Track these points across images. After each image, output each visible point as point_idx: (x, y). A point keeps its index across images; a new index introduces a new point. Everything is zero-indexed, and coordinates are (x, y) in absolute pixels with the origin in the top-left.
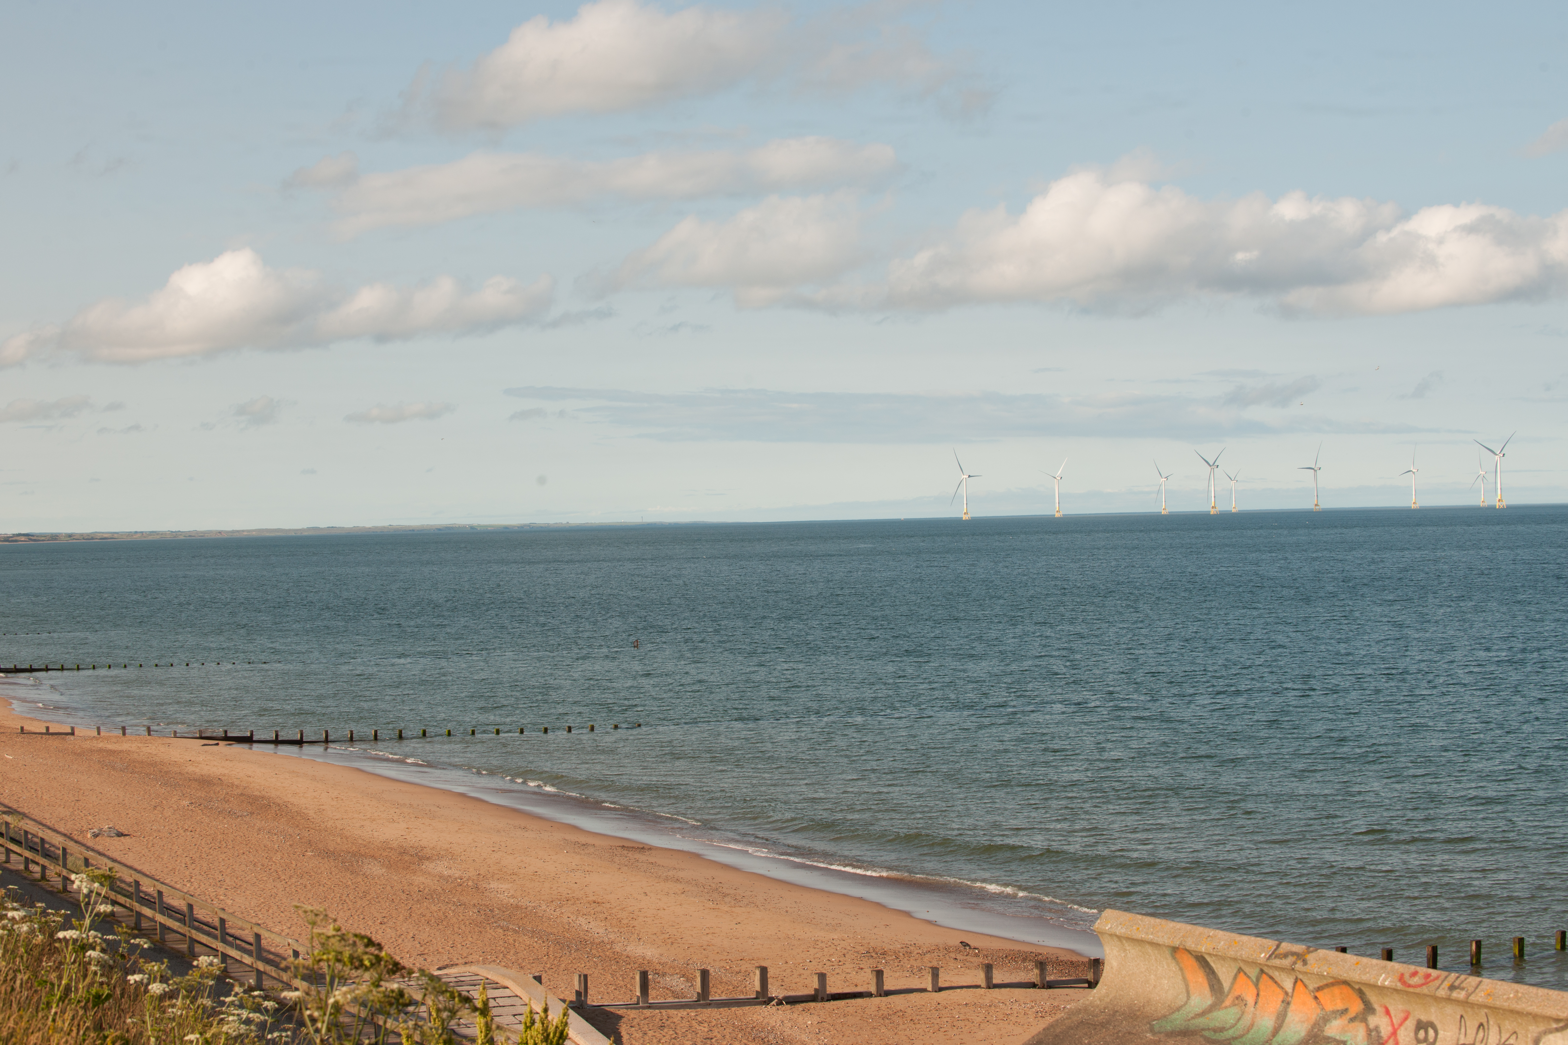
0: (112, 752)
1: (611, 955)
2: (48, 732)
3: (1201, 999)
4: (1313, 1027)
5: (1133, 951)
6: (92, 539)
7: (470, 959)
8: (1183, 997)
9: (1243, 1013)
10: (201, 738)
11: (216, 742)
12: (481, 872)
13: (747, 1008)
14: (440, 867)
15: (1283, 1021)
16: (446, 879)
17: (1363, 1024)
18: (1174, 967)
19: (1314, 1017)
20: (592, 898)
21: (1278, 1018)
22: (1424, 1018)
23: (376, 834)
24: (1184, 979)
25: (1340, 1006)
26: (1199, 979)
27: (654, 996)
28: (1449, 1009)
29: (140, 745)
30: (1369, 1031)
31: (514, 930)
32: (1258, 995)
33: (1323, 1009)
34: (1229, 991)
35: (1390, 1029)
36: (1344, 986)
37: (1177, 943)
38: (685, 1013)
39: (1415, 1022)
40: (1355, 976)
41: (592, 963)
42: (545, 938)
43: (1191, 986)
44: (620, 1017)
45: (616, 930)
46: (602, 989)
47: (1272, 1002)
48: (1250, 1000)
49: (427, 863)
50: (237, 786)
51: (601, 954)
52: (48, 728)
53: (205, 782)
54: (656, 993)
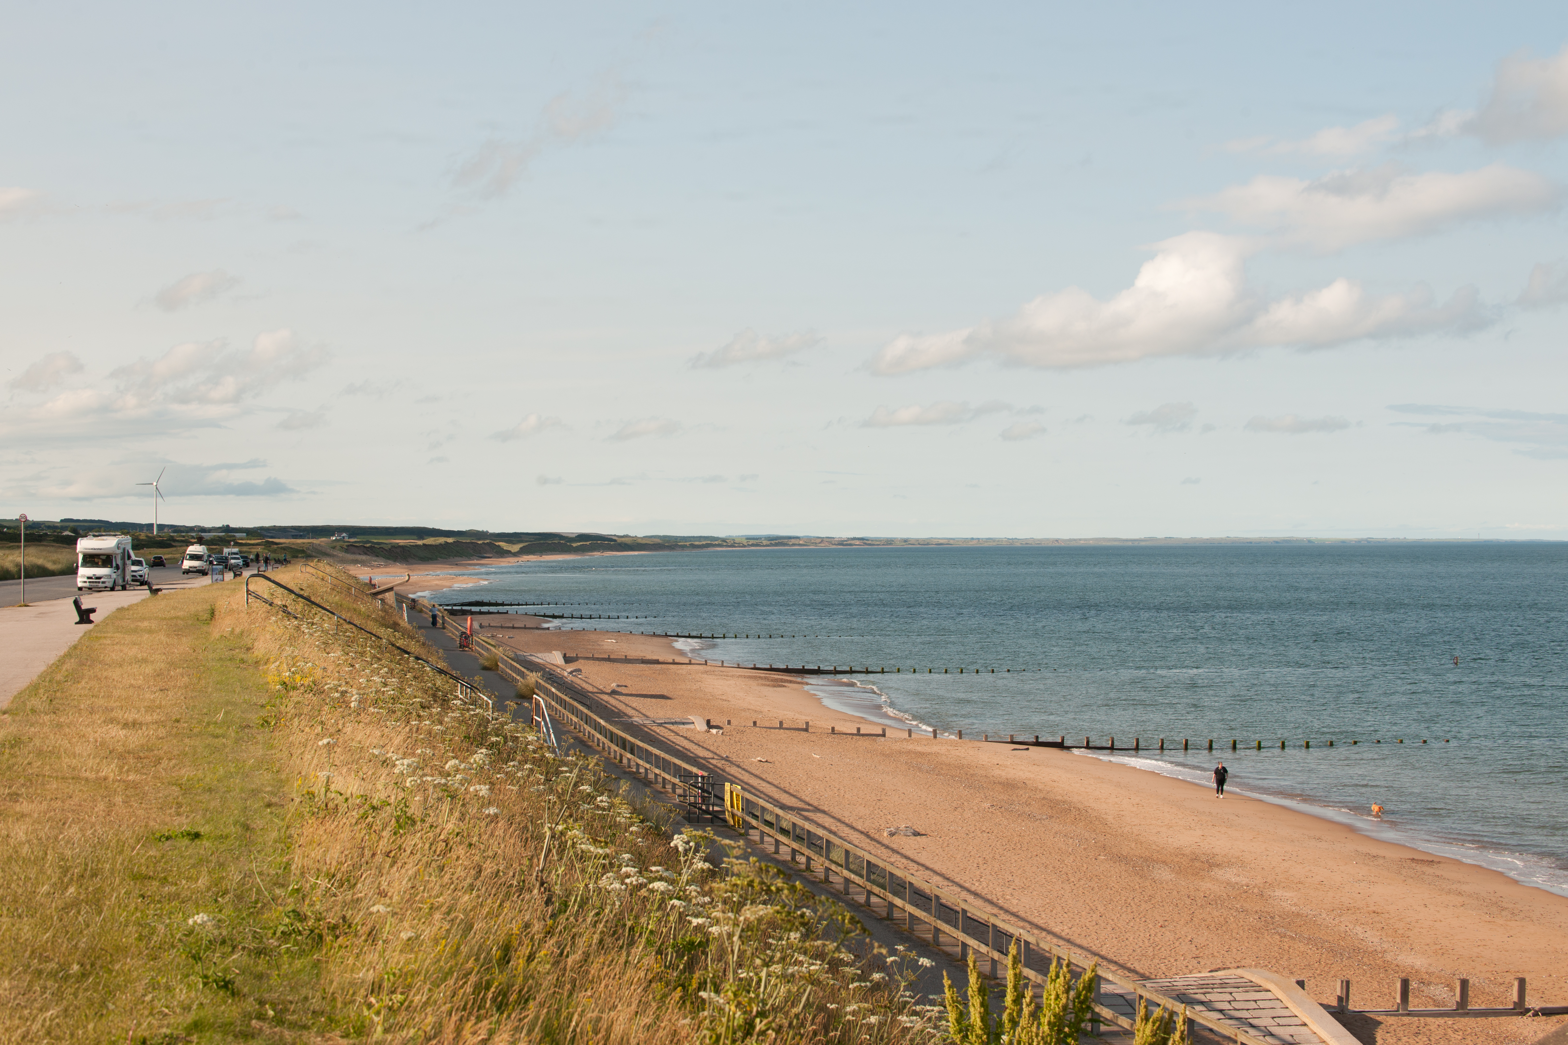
0: (922, 754)
1: (1382, 963)
2: (858, 733)
6: (928, 544)
7: (1243, 964)
10: (1013, 742)
11: (1026, 747)
12: (1269, 880)
13: (1504, 1018)
14: (1229, 875)
16: (1233, 885)
20: (1372, 908)
23: (1170, 840)
27: (1414, 1004)
29: (949, 748)
31: (1291, 937)
38: (1443, 1022)
41: (1361, 971)
42: (1319, 945)
44: (1380, 1023)
45: (1390, 940)
46: (1366, 996)
49: (1216, 870)
50: (1040, 790)
51: (1372, 962)
52: (859, 729)
53: (1009, 785)
54: (1416, 1001)
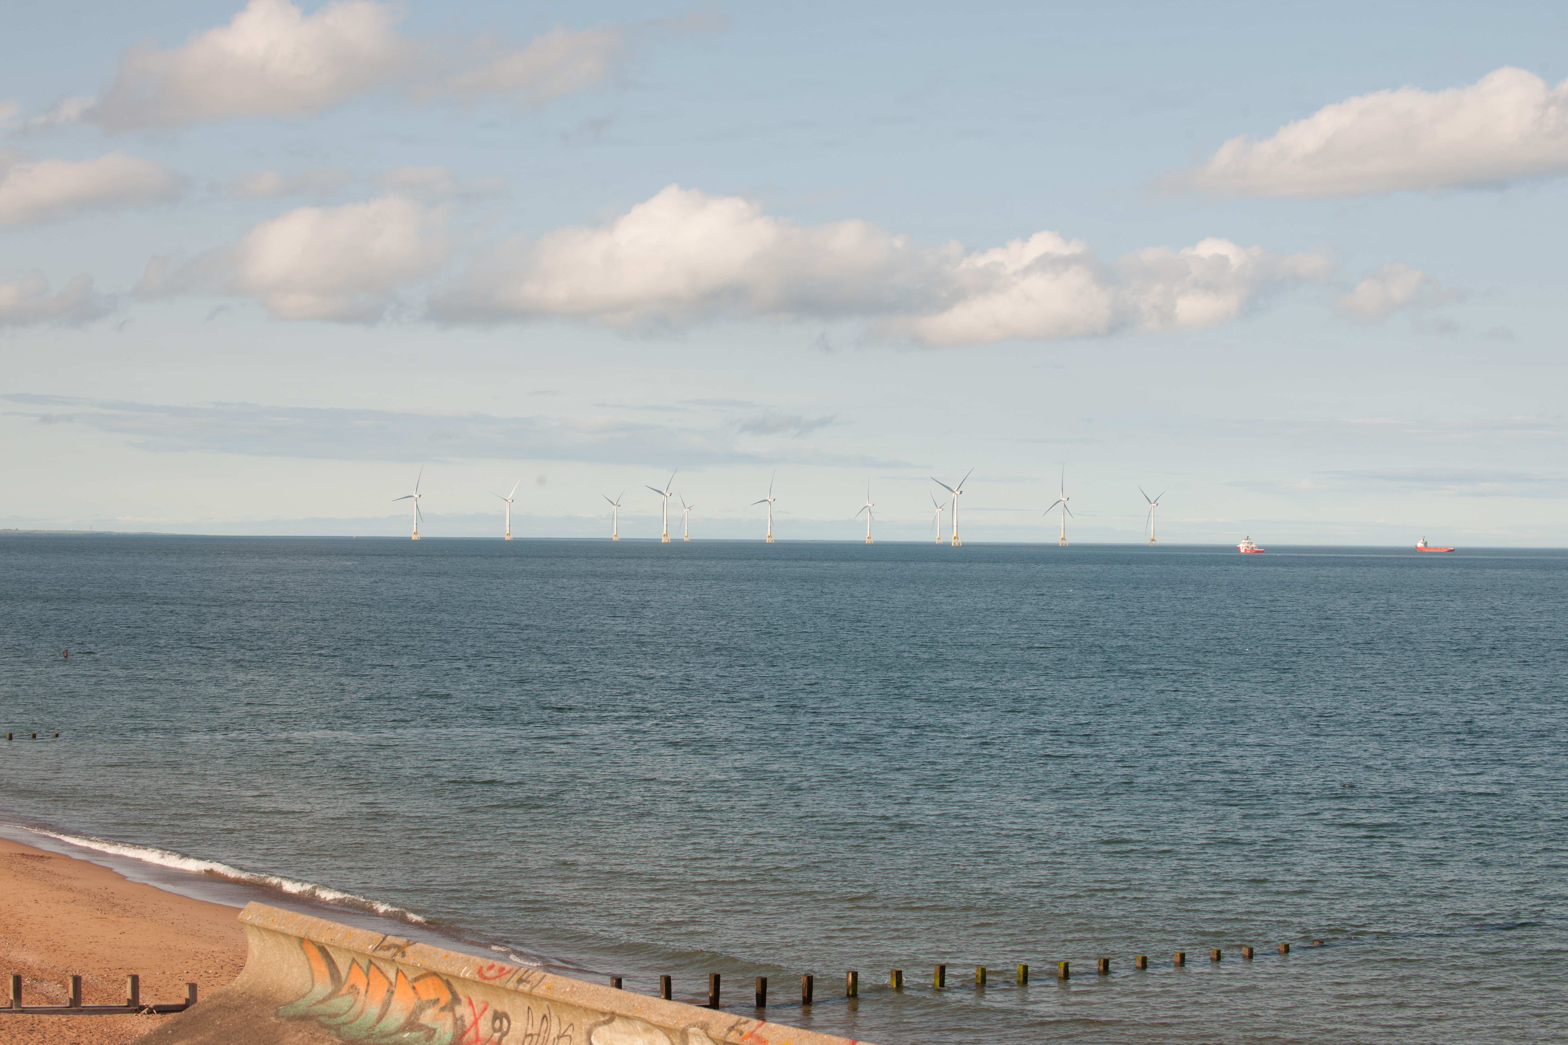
3: (323, 987)
4: (410, 1016)
5: (270, 941)
8: (309, 985)
9: (356, 1001)
13: (118, 1015)
15: (387, 1009)
17: (451, 1014)
18: (302, 957)
19: (412, 1005)
21: (383, 1006)
22: (499, 1009)
24: (310, 967)
25: (433, 997)
26: (322, 968)
27: (27, 1001)
28: (519, 1001)
30: (456, 1020)
32: (368, 984)
33: (419, 998)
34: (346, 981)
35: (472, 1018)
36: (434, 977)
37: (302, 935)
38: (57, 1018)
39: (492, 1013)
40: (442, 968)
43: (316, 974)
47: (380, 992)
48: (362, 990)
54: (30, 998)
